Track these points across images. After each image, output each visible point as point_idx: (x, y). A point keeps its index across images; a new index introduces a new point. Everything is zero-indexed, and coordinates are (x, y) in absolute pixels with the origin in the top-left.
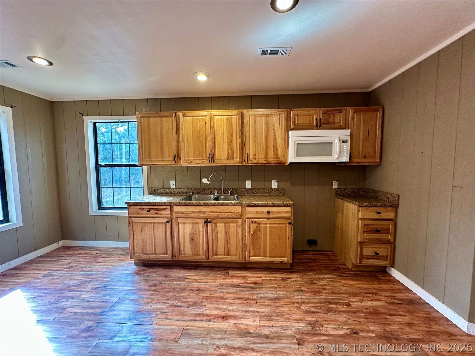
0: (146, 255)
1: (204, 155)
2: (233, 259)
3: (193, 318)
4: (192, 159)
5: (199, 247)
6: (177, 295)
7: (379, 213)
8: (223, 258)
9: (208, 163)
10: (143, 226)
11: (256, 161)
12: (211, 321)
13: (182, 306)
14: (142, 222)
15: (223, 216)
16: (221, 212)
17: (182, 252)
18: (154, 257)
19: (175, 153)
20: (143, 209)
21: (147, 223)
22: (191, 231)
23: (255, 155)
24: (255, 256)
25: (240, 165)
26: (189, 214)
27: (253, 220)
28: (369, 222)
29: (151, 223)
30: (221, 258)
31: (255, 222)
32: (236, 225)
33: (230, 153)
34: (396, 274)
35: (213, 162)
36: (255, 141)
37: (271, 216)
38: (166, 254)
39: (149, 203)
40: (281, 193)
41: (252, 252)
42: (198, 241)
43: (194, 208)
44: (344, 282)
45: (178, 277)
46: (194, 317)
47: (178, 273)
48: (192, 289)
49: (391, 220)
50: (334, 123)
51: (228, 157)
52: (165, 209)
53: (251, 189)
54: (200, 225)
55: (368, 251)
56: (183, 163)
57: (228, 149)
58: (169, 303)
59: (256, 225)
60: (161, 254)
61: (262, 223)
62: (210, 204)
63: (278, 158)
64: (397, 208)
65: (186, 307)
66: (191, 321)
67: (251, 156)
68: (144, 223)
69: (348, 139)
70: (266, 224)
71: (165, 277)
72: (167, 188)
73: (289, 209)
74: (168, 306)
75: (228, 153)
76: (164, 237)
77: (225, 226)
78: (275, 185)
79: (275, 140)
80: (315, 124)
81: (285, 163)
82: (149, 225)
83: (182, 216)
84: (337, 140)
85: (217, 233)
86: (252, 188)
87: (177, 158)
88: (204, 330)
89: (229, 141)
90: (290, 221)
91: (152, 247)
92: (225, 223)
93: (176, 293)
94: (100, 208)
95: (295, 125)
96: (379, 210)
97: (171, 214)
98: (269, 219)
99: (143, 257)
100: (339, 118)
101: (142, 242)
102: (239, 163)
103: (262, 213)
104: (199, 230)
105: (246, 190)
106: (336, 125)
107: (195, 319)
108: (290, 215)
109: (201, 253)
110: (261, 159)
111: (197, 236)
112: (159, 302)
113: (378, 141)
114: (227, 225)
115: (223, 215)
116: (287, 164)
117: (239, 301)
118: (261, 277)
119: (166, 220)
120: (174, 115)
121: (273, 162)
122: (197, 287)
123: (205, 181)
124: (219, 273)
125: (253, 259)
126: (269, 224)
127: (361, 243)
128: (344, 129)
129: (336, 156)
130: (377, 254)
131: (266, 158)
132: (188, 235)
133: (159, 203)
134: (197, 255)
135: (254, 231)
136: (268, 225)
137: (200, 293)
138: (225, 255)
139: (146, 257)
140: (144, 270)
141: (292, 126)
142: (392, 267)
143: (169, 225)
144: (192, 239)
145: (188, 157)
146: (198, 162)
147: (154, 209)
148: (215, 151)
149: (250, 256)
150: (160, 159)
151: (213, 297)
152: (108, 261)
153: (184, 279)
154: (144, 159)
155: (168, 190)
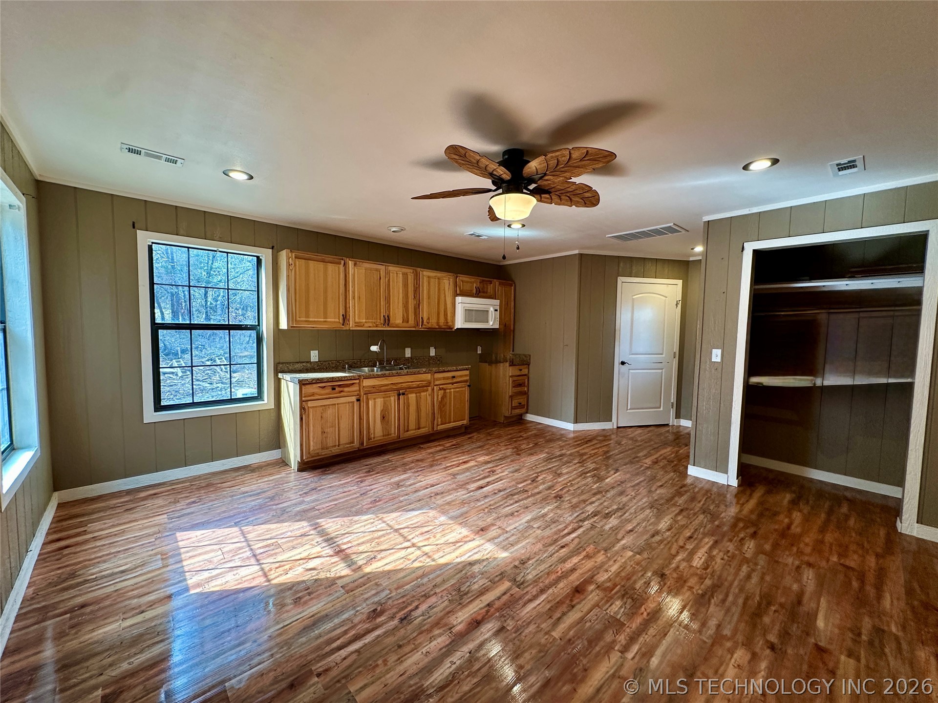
0: (326, 450)
1: (378, 317)
2: (423, 432)
4: (364, 321)
5: (391, 425)
7: (521, 370)
8: (414, 433)
9: (382, 327)
10: (323, 410)
11: (429, 326)
13: (425, 469)
14: (321, 406)
15: (414, 386)
16: (412, 382)
17: (372, 436)
18: (338, 451)
19: (342, 312)
20: (325, 387)
21: (329, 405)
22: (382, 407)
23: (429, 319)
24: (441, 424)
25: (414, 329)
26: (381, 387)
27: (441, 386)
28: (515, 378)
29: (335, 404)
30: (412, 433)
31: (442, 389)
32: (426, 394)
33: (405, 316)
34: (530, 417)
35: (388, 325)
36: (429, 303)
37: (455, 380)
38: (353, 442)
40: (439, 360)
41: (439, 420)
42: (390, 419)
43: (386, 380)
44: (507, 429)
45: (380, 462)
49: (525, 375)
50: (487, 292)
51: (403, 320)
52: (353, 384)
53: (411, 358)
55: (515, 403)
56: (352, 326)
57: (403, 311)
59: (443, 391)
60: (346, 444)
61: (447, 389)
63: (447, 323)
64: (529, 365)
67: (425, 321)
68: (325, 406)
69: (498, 308)
70: (451, 389)
71: (367, 465)
73: (467, 372)
74: (413, 473)
75: (403, 315)
76: (351, 420)
77: (417, 396)
78: (432, 352)
79: (446, 304)
80: (474, 291)
81: (452, 329)
82: (331, 408)
83: (372, 391)
84: (492, 309)
85: (409, 406)
87: (345, 318)
89: (405, 302)
90: (468, 384)
91: (335, 437)
92: (416, 393)
95: (460, 291)
96: (521, 367)
97: (360, 390)
98: (453, 384)
100: (490, 288)
101: (322, 432)
102: (414, 327)
103: (448, 378)
104: (391, 405)
105: (406, 359)
106: (488, 294)
108: (468, 378)
109: (392, 432)
110: (433, 323)
111: (388, 413)
113: (513, 311)
114: (418, 395)
115: (415, 384)
116: (453, 330)
119: (353, 399)
120: (342, 262)
121: (443, 327)
123: (374, 348)
125: (441, 427)
126: (453, 388)
127: (511, 397)
128: (492, 298)
129: (491, 323)
130: (520, 403)
131: (438, 323)
132: (379, 412)
134: (388, 435)
135: (442, 398)
136: (452, 390)
138: (415, 429)
139: (326, 453)
140: (326, 471)
141: (458, 292)
142: (527, 413)
143: (356, 405)
144: (384, 418)
145: (359, 318)
146: (369, 326)
147: (340, 386)
148: (389, 312)
149: (438, 425)
150: (322, 320)
153: (388, 461)
154: (298, 319)
155: (309, 365)
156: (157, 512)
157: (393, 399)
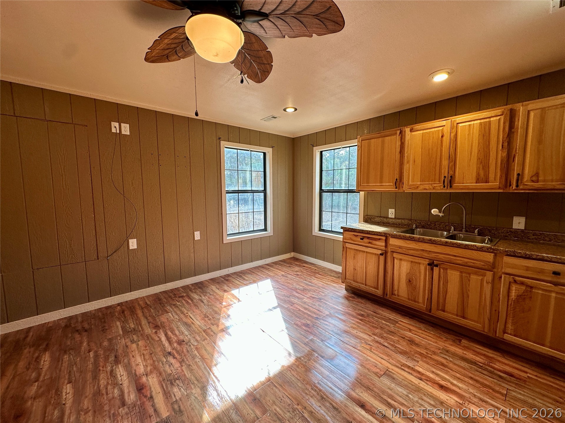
0: (356, 283)
1: (437, 177)
2: (471, 325)
3: (400, 366)
4: (419, 183)
5: (419, 293)
6: (385, 335)
8: (454, 318)
9: (442, 189)
10: (355, 253)
12: (423, 381)
13: (389, 348)
14: (355, 249)
15: (458, 262)
16: (455, 256)
17: (396, 293)
18: (364, 288)
19: (397, 176)
20: (357, 236)
21: (360, 251)
22: (408, 271)
23: (537, 175)
24: (515, 336)
25: (501, 191)
26: (408, 249)
27: (517, 278)
29: (364, 252)
31: (522, 283)
32: (482, 280)
33: (482, 174)
35: (451, 187)
38: (377, 289)
39: (363, 230)
41: (510, 327)
42: (418, 286)
43: (415, 244)
45: (389, 318)
46: (402, 366)
47: (389, 314)
48: (404, 337)
51: (478, 179)
52: (380, 239)
53: (523, 231)
54: (422, 268)
56: (406, 189)
57: (478, 168)
58: (374, 338)
59: (523, 288)
60: (371, 287)
61: (536, 288)
62: (439, 243)
65: (393, 351)
66: (397, 367)
67: (526, 177)
68: (357, 250)
71: (374, 312)
72: (384, 217)
74: (373, 340)
75: (478, 174)
76: (376, 269)
77: (461, 277)
82: (361, 253)
83: (398, 251)
85: (447, 283)
86: (525, 229)
87: (399, 182)
88: (412, 385)
89: (482, 157)
91: (363, 277)
92: (461, 272)
93: (383, 333)
94: (321, 230)
97: (386, 246)
98: (556, 284)
99: (354, 284)
101: (354, 269)
102: (499, 188)
103: (541, 271)
104: (420, 272)
105: (510, 231)
107: (403, 367)
109: (421, 300)
111: (416, 279)
112: (365, 333)
114: (464, 275)
115: (459, 260)
117: (471, 382)
118: (527, 373)
119: (379, 252)
120: (398, 132)
122: (410, 338)
123: (434, 211)
124: (445, 335)
126: (557, 293)
132: (405, 274)
133: (374, 232)
134: (415, 301)
135: (519, 296)
136: (553, 295)
137: (413, 345)
138: (457, 315)
139: (356, 285)
140: (353, 297)
143: (382, 258)
144: (410, 281)
145: (413, 181)
146: (427, 187)
147: (368, 238)
148: (455, 172)
149: (505, 332)
150: (379, 184)
151: (431, 358)
152: (323, 278)
153: (395, 322)
154: (362, 184)
155: (385, 220)
156: (288, 271)
157: (423, 268)
